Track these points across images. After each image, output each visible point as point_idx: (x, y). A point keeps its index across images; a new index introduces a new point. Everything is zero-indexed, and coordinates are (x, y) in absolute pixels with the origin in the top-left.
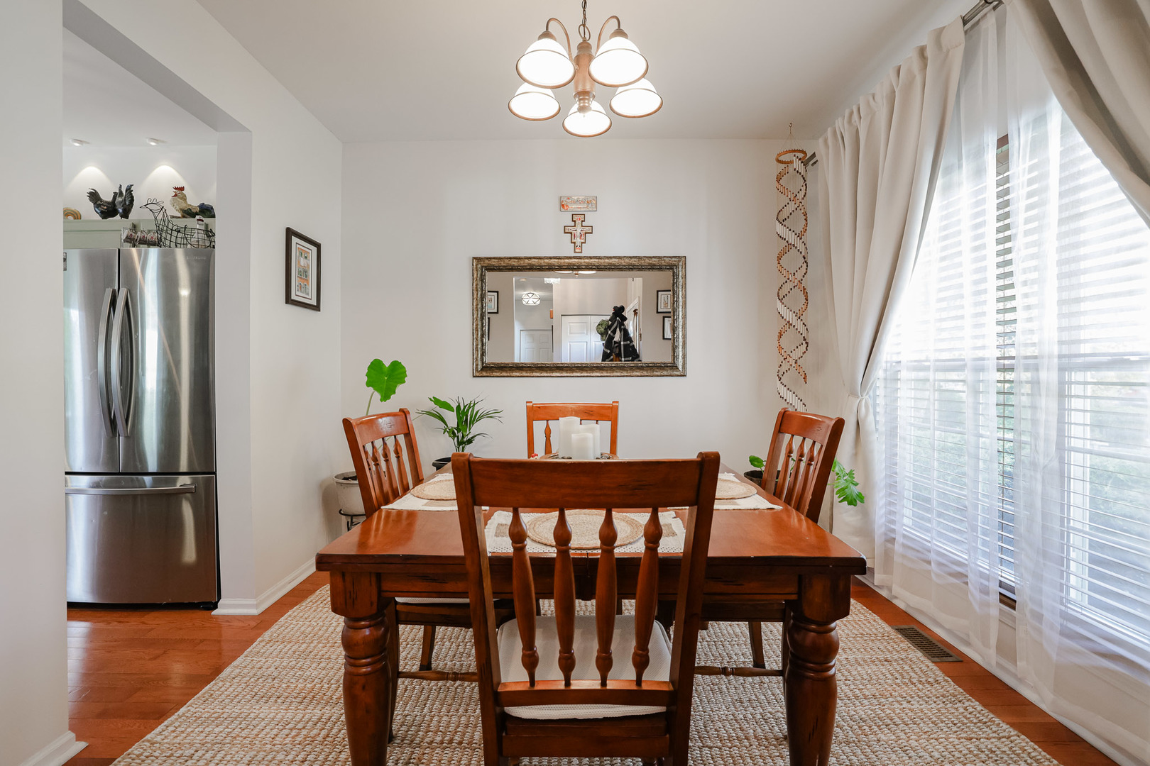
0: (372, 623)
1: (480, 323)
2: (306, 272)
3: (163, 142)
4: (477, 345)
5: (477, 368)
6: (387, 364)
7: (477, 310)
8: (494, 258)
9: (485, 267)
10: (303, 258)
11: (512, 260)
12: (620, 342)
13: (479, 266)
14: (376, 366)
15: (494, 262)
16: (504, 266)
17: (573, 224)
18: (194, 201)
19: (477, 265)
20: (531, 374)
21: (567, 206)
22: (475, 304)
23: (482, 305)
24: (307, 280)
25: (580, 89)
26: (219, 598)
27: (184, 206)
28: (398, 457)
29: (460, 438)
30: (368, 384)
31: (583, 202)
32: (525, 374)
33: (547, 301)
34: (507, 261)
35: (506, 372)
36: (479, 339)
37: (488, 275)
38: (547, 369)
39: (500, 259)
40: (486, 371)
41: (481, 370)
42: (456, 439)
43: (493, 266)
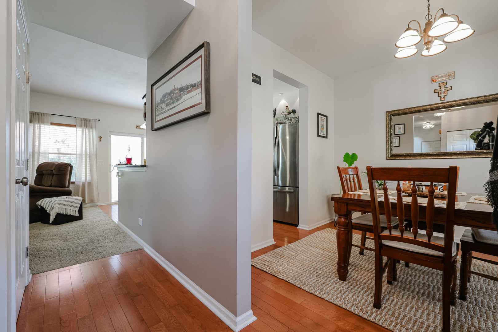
0: (345, 217)
1: (389, 138)
2: (323, 126)
3: (283, 94)
4: (388, 147)
5: (388, 156)
6: (351, 154)
7: (388, 133)
8: (396, 110)
9: (392, 115)
10: (322, 122)
11: (405, 110)
12: (489, 143)
13: (389, 115)
14: (347, 155)
15: (397, 112)
16: (401, 113)
17: (439, 88)
18: (290, 109)
19: (388, 114)
20: (415, 158)
21: (435, 80)
22: (387, 130)
23: (391, 131)
24: (323, 129)
25: (426, 41)
26: (299, 224)
27: (288, 111)
28: (354, 181)
29: (380, 183)
30: (344, 161)
31: (446, 76)
32: (412, 158)
33: (438, 126)
34: (403, 111)
35: (403, 157)
36: (389, 144)
37: (393, 118)
38: (424, 156)
39: (399, 110)
40: (393, 157)
41: (390, 157)
42: (378, 183)
43: (396, 113)
